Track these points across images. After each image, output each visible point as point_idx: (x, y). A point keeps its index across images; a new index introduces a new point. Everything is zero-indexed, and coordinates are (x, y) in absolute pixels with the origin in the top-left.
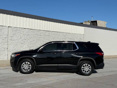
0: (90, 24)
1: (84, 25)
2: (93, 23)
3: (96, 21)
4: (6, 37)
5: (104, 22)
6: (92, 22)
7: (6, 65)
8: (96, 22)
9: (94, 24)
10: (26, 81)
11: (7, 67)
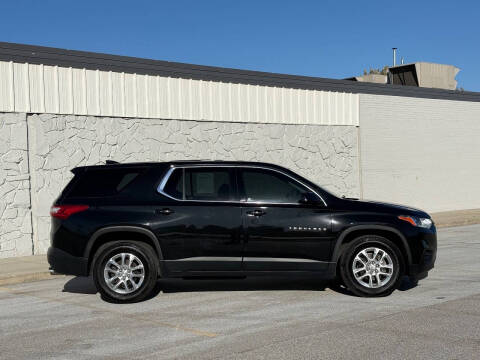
0: (386, 81)
1: (363, 87)
2: (401, 74)
3: (414, 66)
4: (21, 159)
5: (445, 67)
6: (394, 71)
7: (20, 276)
8: (412, 69)
9: (403, 79)
10: (89, 346)
11: (21, 289)
